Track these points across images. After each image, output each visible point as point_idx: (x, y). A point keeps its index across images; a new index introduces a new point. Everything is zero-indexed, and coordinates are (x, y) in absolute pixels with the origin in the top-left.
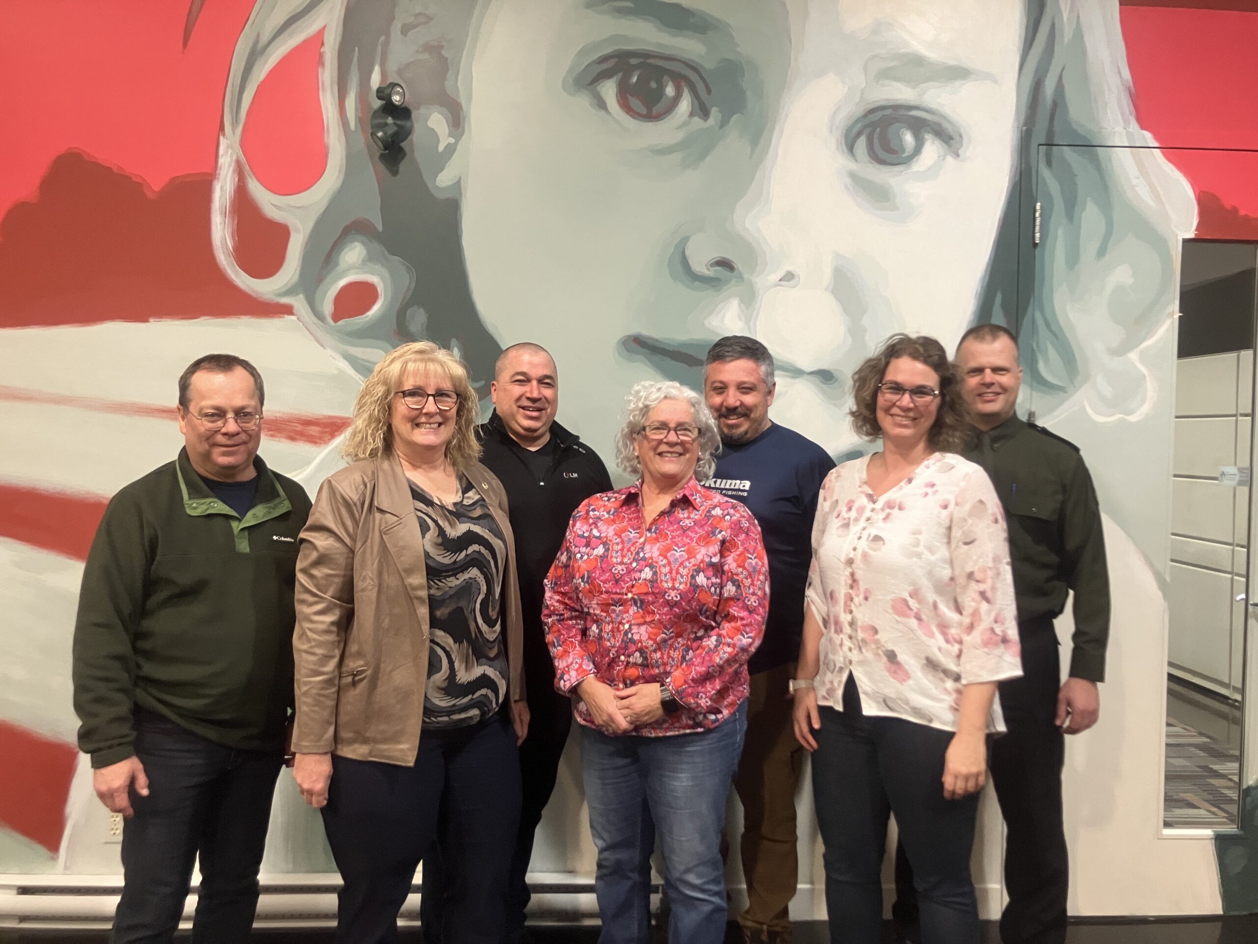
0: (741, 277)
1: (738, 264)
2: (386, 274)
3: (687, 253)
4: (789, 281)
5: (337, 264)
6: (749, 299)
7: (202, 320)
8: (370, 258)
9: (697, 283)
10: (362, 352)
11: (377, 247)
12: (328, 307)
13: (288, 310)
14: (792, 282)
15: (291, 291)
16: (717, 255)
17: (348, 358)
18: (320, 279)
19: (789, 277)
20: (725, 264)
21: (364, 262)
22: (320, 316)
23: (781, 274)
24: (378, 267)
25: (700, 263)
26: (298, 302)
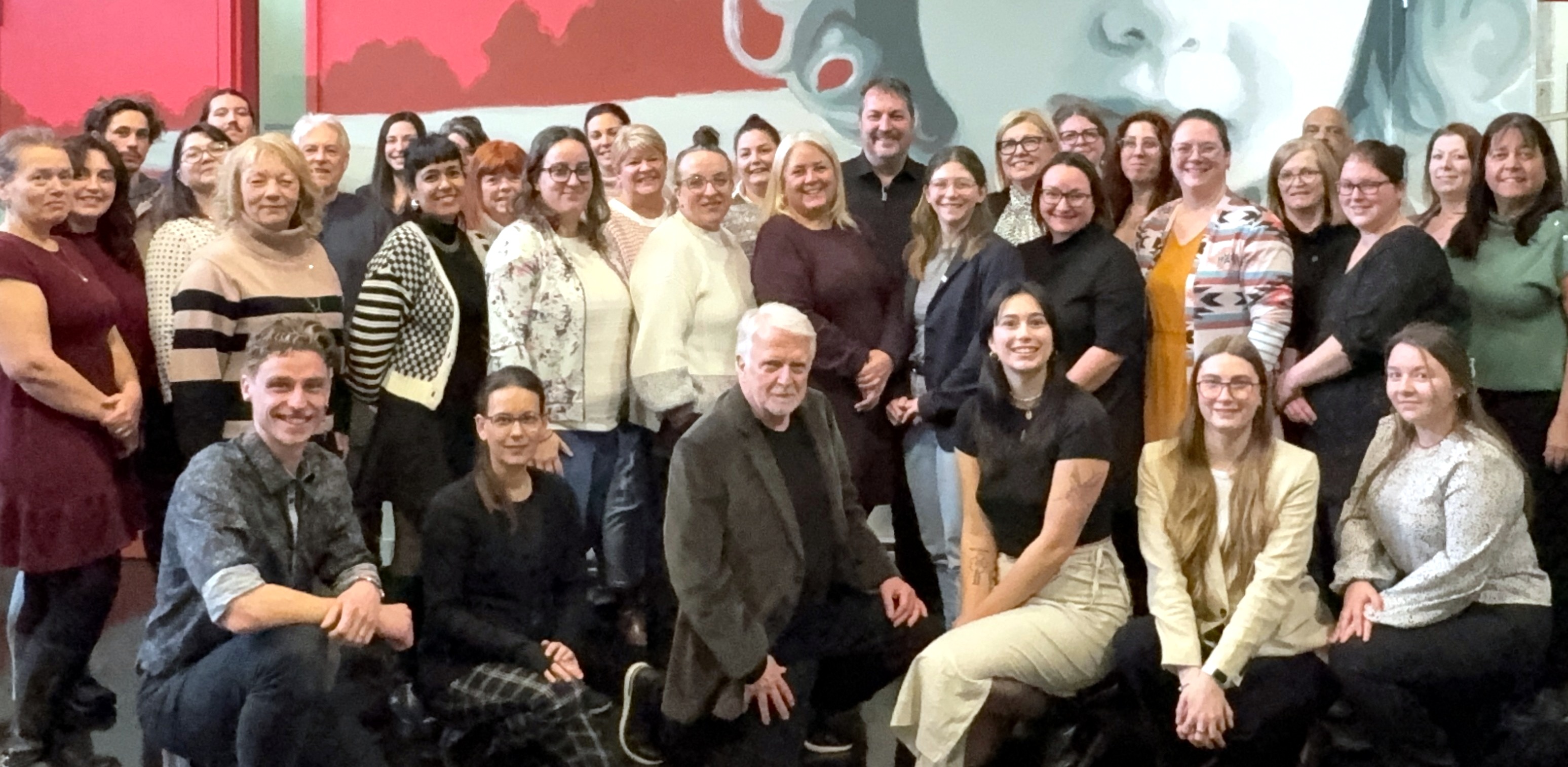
0: (1150, 46)
1: (1147, 33)
2: (860, 55)
3: (1105, 27)
4: (1190, 46)
5: (821, 46)
6: (1157, 62)
7: (716, 94)
8: (847, 40)
9: (1112, 51)
10: (838, 115)
11: (851, 31)
12: (813, 79)
13: (782, 84)
14: (1195, 47)
15: (786, 68)
16: (1128, 27)
17: (831, 121)
18: (808, 57)
19: (1191, 43)
20: (1136, 34)
21: (842, 44)
22: (807, 87)
23: (1184, 40)
24: (853, 47)
25: (1115, 34)
26: (791, 77)
